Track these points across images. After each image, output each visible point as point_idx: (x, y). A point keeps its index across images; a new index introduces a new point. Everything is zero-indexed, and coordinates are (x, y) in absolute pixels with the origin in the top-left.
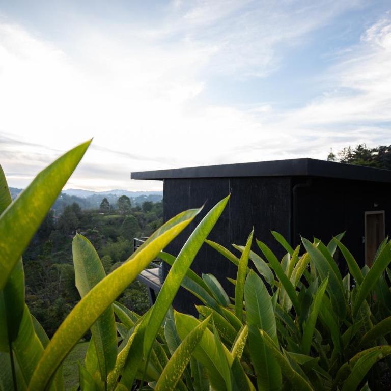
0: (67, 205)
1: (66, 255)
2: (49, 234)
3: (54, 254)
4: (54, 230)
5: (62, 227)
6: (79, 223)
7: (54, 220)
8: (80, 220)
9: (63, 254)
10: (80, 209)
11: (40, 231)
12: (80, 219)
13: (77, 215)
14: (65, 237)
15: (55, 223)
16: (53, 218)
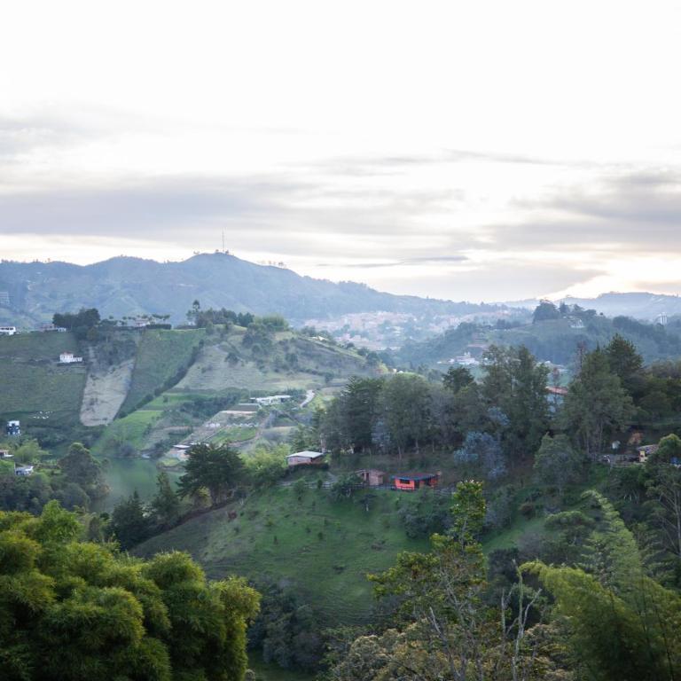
0: (592, 348)
1: (588, 525)
2: (535, 449)
3: (550, 516)
4: (552, 434)
5: (575, 426)
6: (634, 412)
7: (550, 398)
8: (636, 403)
9: (579, 521)
10: (639, 360)
11: (509, 436)
12: (638, 395)
13: (626, 383)
14: (587, 462)
15: (552, 409)
16: (548, 392)
